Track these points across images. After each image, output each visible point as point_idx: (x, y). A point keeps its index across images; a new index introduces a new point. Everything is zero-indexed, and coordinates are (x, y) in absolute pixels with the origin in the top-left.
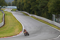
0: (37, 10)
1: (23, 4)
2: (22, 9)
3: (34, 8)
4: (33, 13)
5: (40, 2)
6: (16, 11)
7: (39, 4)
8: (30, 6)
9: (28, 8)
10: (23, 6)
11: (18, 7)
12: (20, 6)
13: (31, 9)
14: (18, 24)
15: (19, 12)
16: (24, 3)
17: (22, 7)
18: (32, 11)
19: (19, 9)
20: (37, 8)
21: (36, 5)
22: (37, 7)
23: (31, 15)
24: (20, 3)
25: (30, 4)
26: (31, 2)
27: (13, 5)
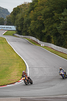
0: (57, 34)
1: (29, 22)
2: (26, 31)
3: (50, 30)
4: (49, 40)
5: (62, 18)
6: (13, 35)
7: (60, 23)
8: (43, 27)
9: (38, 29)
10: (27, 25)
11: (19, 28)
12: (22, 25)
13: (45, 31)
14: (17, 62)
15: (21, 38)
16: (31, 20)
17: (26, 27)
18: (46, 36)
19: (19, 32)
20: (57, 30)
21: (55, 25)
22: (55, 28)
23: (43, 44)
24: (22, 19)
25: (42, 22)
26: (45, 17)
27: (9, 23)
